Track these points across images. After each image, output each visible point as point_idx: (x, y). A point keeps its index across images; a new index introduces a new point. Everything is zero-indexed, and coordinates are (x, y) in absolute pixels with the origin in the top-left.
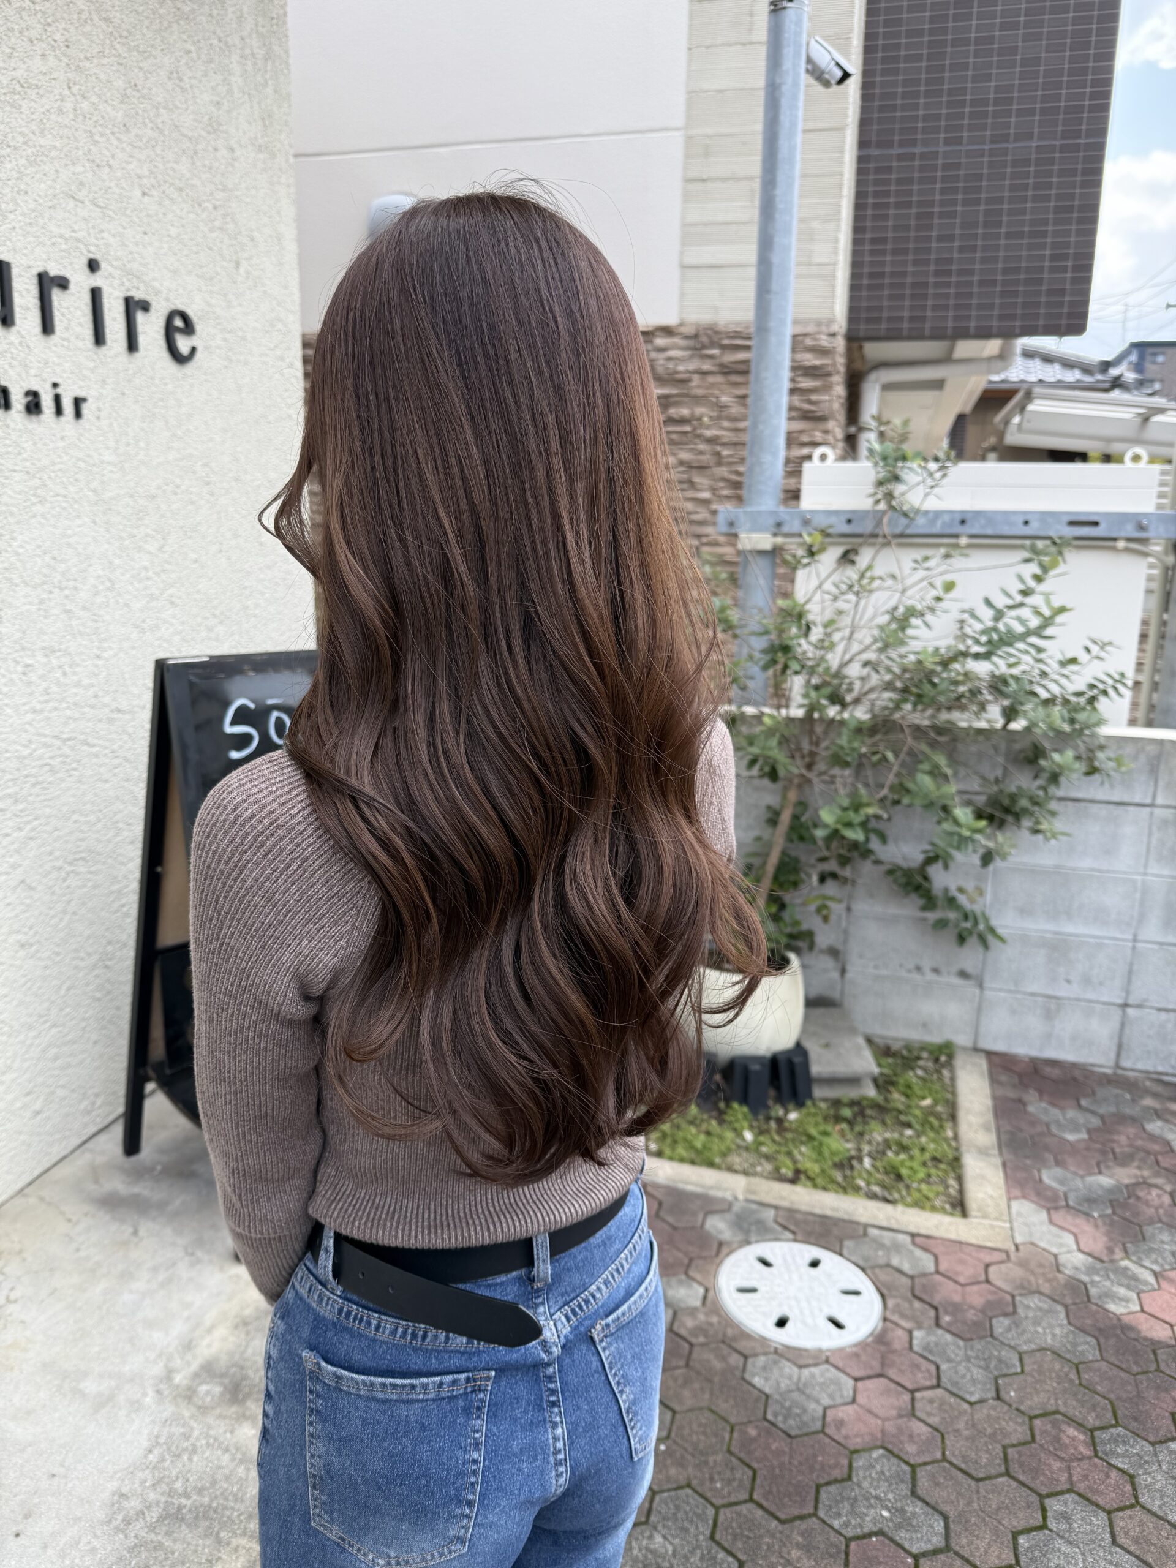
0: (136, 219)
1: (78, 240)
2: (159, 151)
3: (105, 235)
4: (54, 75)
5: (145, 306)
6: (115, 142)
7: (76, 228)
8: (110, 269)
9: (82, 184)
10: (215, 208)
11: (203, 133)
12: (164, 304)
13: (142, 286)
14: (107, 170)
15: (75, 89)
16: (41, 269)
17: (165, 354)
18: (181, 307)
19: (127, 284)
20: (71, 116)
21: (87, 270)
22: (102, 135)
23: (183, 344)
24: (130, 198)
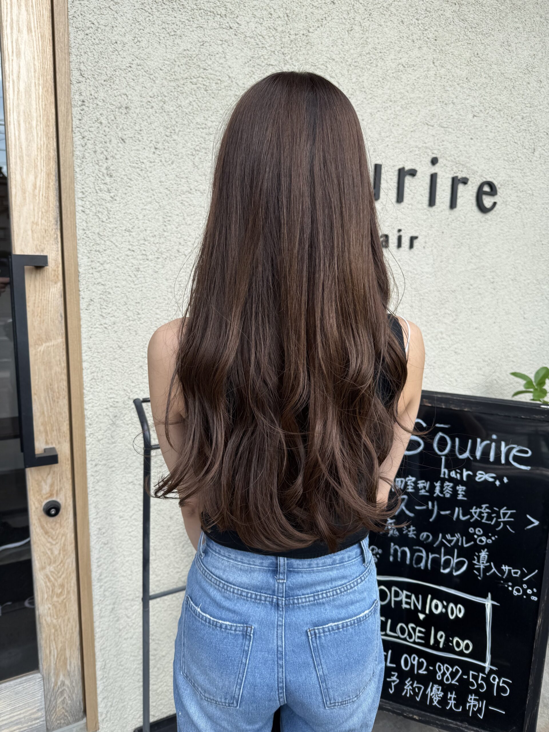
0: (467, 132)
1: (426, 148)
2: (487, 90)
3: (444, 143)
4: (425, 57)
5: (465, 181)
6: (459, 89)
7: (426, 141)
8: (445, 162)
9: (434, 116)
10: (523, 118)
12: (478, 178)
13: (465, 170)
14: (452, 105)
15: (437, 64)
16: (401, 167)
17: (475, 208)
18: (489, 180)
19: (455, 169)
20: (433, 78)
21: (430, 164)
22: (451, 86)
23: (488, 201)
24: (464, 120)
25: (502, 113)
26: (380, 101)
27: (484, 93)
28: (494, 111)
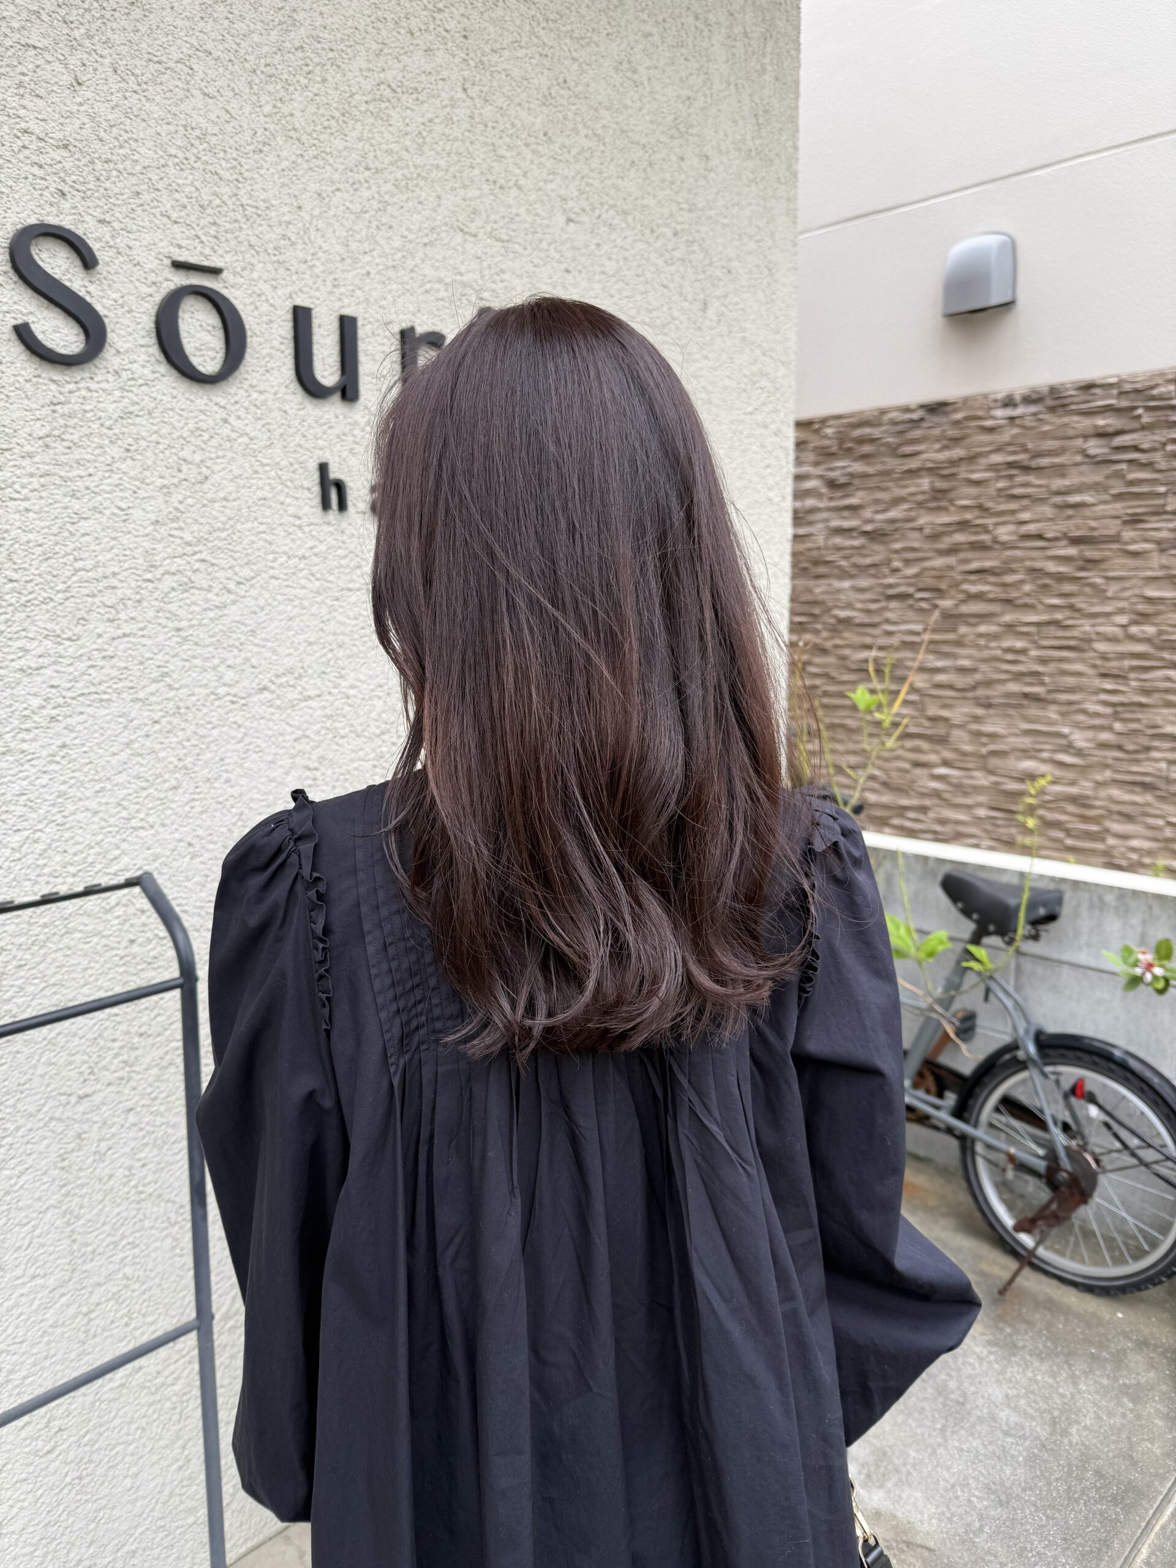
0: (553, 254)
1: (464, 285)
2: (594, 166)
3: (506, 276)
4: (445, 74)
6: (529, 155)
7: (463, 269)
9: (475, 212)
10: (675, 234)
11: (663, 138)
14: (515, 192)
15: (473, 91)
16: (405, 325)
20: (466, 125)
22: (509, 148)
24: (548, 226)
25: (630, 218)
26: (341, 167)
27: (586, 171)
28: (612, 212)
